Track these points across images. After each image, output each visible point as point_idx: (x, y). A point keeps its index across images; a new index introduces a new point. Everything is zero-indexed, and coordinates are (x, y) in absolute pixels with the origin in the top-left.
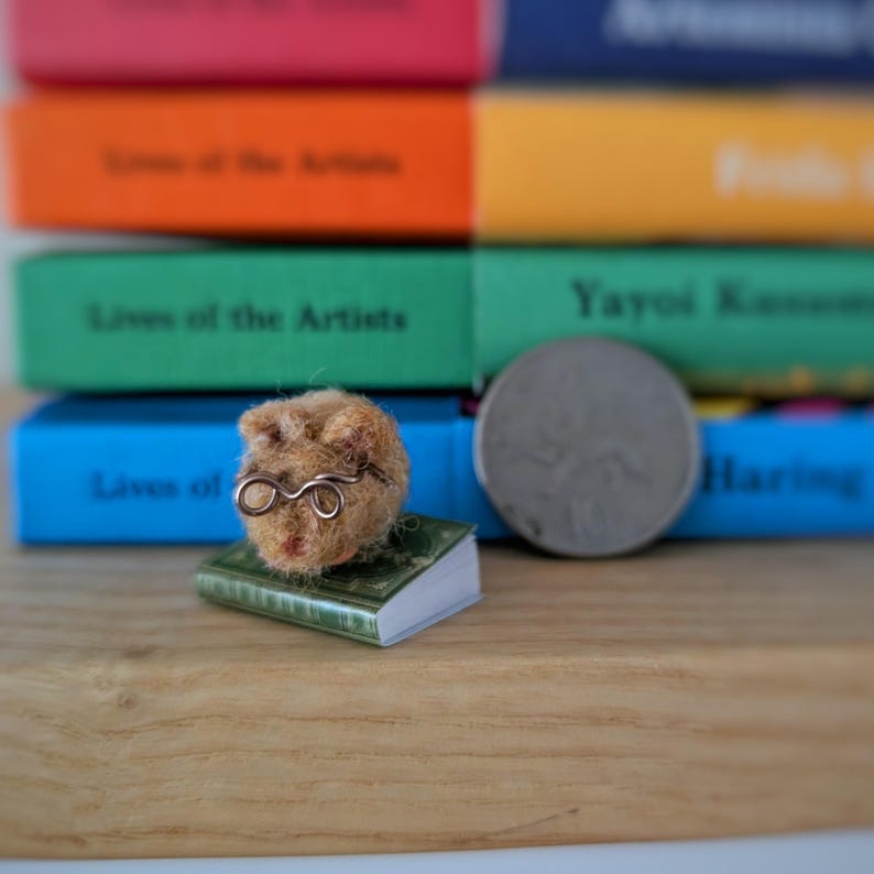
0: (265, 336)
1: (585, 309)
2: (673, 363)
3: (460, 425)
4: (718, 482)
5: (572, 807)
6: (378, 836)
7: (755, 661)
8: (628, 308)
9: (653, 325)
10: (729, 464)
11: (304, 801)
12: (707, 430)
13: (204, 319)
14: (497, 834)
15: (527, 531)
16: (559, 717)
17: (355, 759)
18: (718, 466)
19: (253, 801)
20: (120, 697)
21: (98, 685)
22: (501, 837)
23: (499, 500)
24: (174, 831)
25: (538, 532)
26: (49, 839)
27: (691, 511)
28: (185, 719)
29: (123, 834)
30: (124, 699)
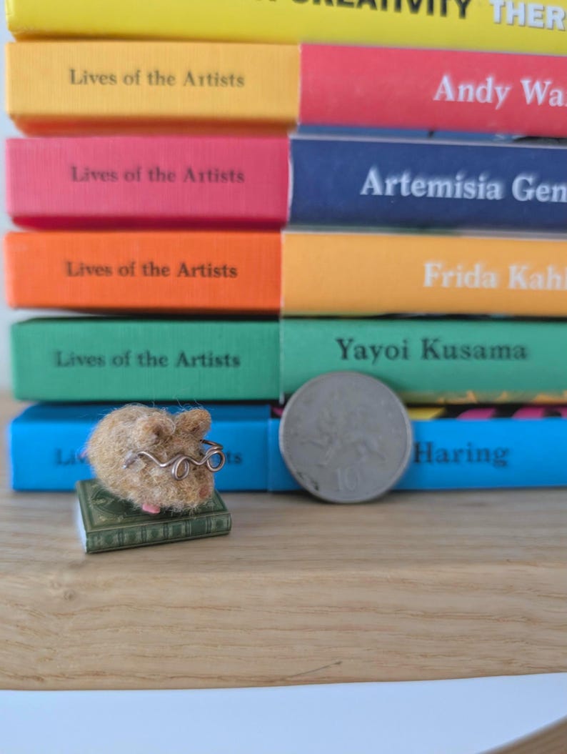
0: (157, 370)
1: (345, 356)
2: (396, 387)
3: (271, 422)
4: (424, 458)
5: (337, 661)
6: (220, 678)
7: (449, 573)
8: (369, 353)
9: (384, 364)
10: (430, 445)
11: (176, 656)
12: (416, 425)
13: (122, 360)
14: (292, 677)
15: (311, 488)
16: (329, 607)
17: (207, 631)
18: (424, 448)
19: (144, 656)
20: (65, 593)
21: (52, 586)
22: (294, 679)
23: (293, 468)
24: (97, 674)
25: (317, 488)
26: (23, 678)
27: (408, 475)
28: (104, 607)
29: (67, 676)
30: (68, 595)
